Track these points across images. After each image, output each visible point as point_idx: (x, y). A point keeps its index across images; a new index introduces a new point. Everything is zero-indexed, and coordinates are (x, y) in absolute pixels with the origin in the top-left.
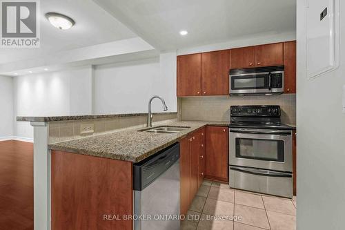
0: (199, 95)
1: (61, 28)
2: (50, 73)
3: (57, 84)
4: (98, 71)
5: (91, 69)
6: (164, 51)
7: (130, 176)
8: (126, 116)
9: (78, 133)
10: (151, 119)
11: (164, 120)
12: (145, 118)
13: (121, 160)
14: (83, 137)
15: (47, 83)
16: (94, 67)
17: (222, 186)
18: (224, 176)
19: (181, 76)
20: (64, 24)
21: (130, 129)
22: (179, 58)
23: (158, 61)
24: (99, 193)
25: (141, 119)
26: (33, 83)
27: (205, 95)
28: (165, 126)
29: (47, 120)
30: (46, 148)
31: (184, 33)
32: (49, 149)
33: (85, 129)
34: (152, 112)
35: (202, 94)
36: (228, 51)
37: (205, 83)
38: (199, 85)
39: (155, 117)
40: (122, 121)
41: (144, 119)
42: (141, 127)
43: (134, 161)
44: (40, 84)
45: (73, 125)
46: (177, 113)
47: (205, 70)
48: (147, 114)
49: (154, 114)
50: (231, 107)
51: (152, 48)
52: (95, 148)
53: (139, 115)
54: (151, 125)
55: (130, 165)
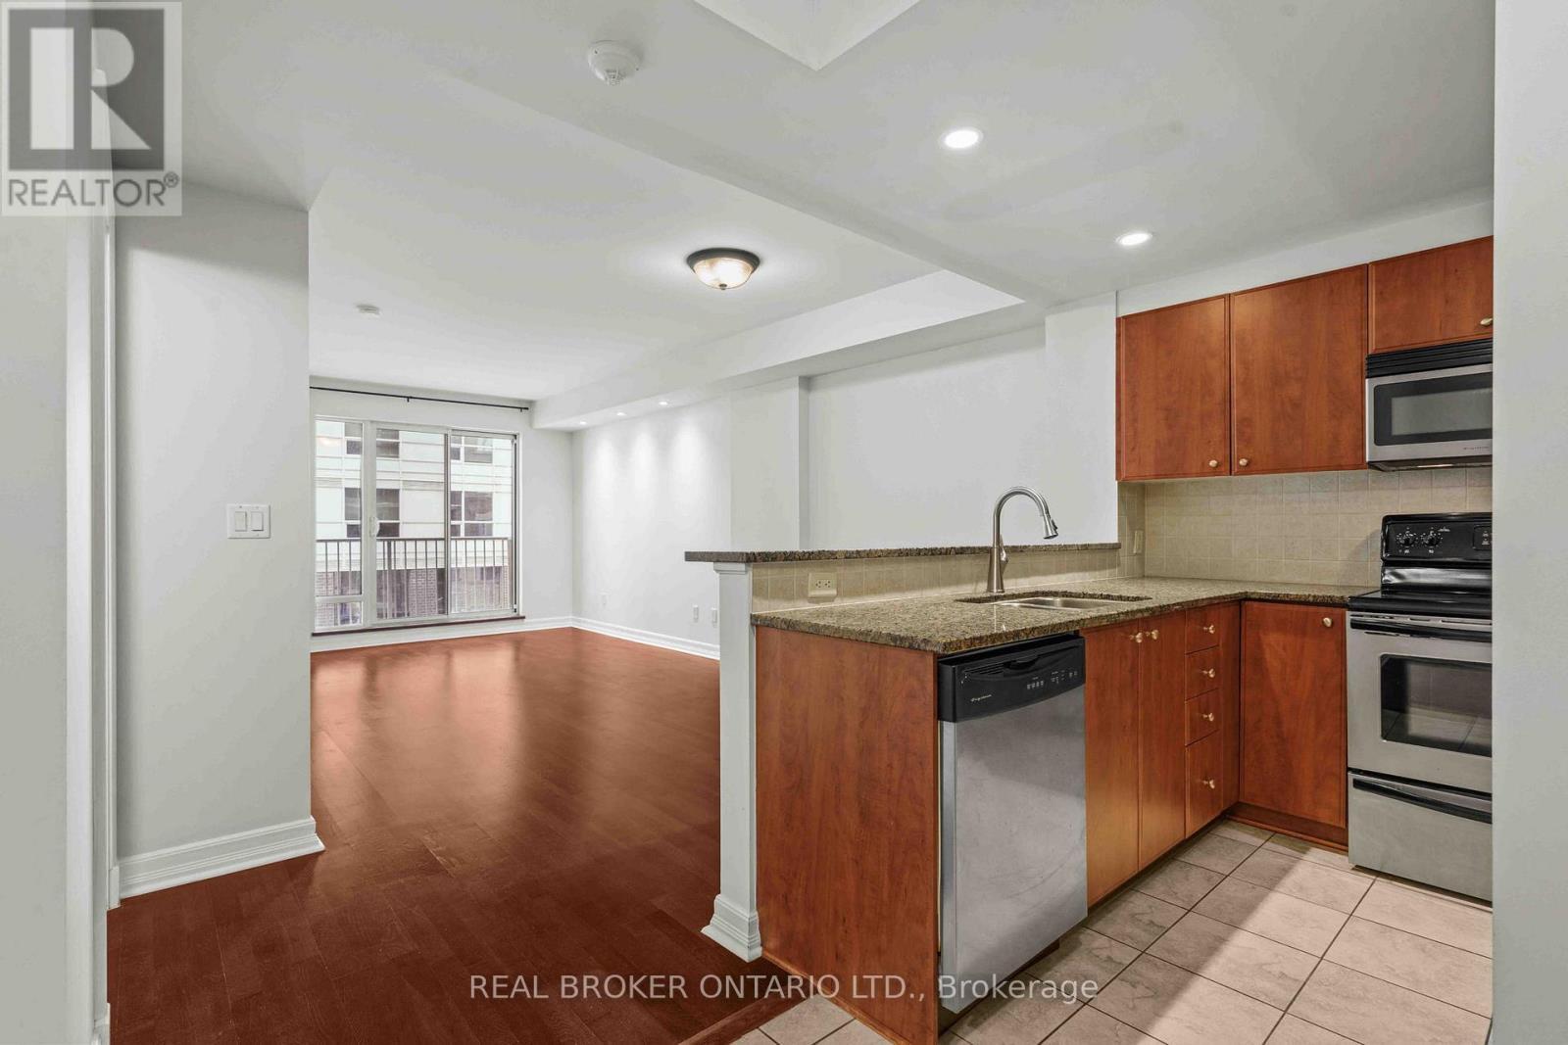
0: (1216, 471)
1: (723, 286)
2: (674, 411)
3: (690, 446)
4: (818, 396)
5: (794, 393)
6: (1061, 304)
7: (930, 686)
8: (919, 553)
9: (802, 594)
10: (1002, 566)
11: (1059, 571)
12: (984, 563)
13: (911, 647)
14: (817, 606)
15: (664, 445)
16: (807, 382)
17: (1316, 855)
18: (1325, 816)
19: (1134, 396)
20: (731, 271)
21: (933, 594)
22: (1127, 326)
23: (1041, 342)
24: (862, 724)
25: (966, 565)
26: (624, 448)
27: (1247, 470)
28: (1055, 594)
29: (751, 559)
30: (747, 621)
31: (1134, 239)
32: (752, 624)
33: (817, 586)
34: (1006, 542)
35: (1228, 467)
36: (1360, 272)
37: (1246, 422)
38: (1217, 431)
39: (1017, 561)
40: (906, 569)
41: (979, 565)
42: (967, 590)
43: (939, 650)
44: (644, 448)
45: (794, 573)
46: (1115, 547)
47: (1246, 364)
48: (988, 551)
49: (1014, 550)
50: (1387, 520)
51: (1011, 300)
52: (854, 625)
53: (961, 551)
54: (1001, 586)
55: (930, 660)
